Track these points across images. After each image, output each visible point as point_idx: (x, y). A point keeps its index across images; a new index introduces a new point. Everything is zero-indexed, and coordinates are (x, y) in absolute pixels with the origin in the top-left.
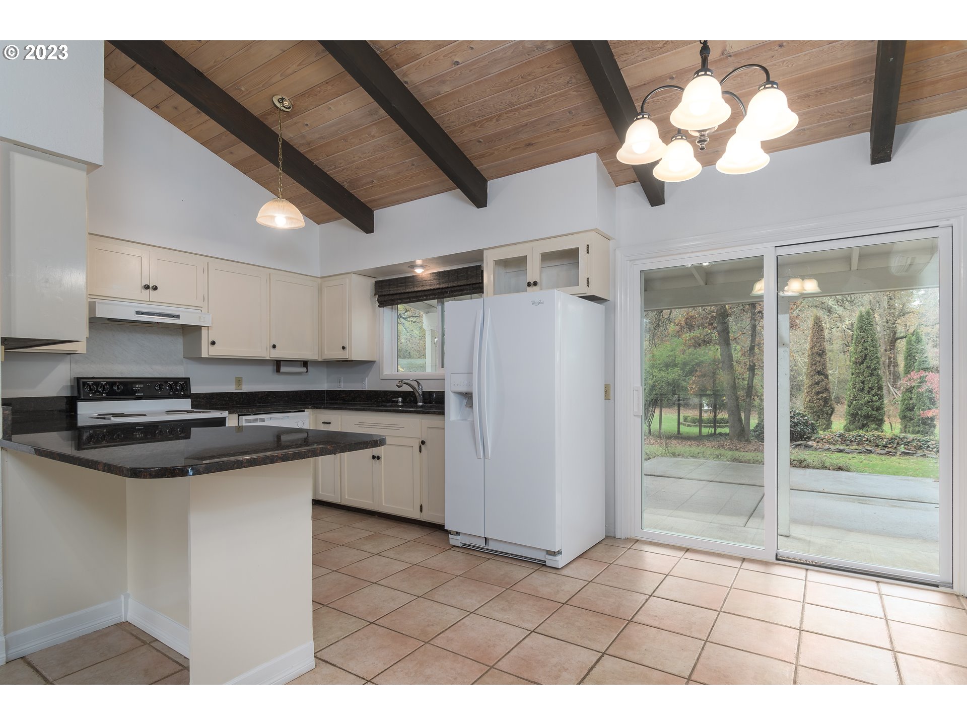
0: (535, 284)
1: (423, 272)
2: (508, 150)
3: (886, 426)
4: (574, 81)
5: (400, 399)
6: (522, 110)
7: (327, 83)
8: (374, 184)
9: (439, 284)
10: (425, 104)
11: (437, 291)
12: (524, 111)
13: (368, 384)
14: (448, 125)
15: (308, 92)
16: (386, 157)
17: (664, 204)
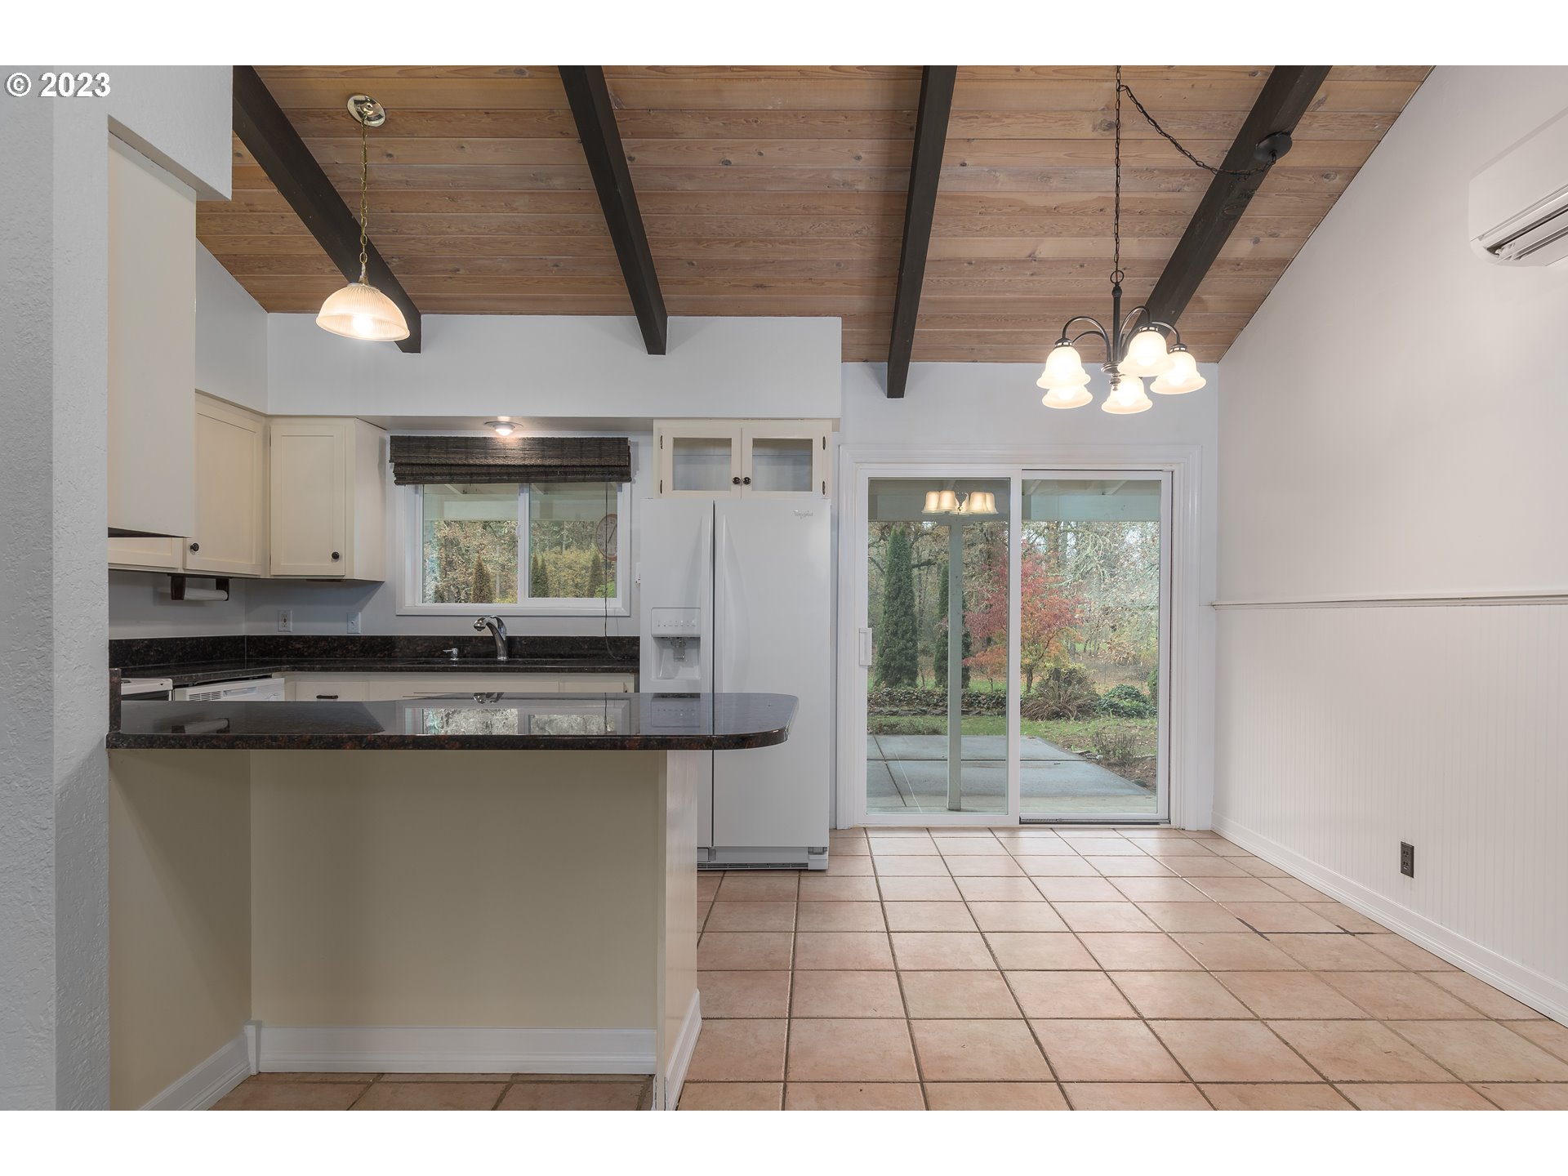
0: (747, 481)
1: (511, 434)
2: (726, 285)
3: (919, 681)
4: (865, 232)
5: (455, 651)
6: (780, 244)
7: (486, 113)
8: (459, 274)
9: (543, 457)
10: (641, 194)
11: (536, 470)
12: (781, 246)
13: (365, 623)
14: (658, 231)
15: (437, 113)
16: (513, 243)
17: (903, 397)
